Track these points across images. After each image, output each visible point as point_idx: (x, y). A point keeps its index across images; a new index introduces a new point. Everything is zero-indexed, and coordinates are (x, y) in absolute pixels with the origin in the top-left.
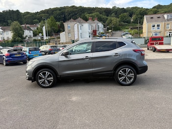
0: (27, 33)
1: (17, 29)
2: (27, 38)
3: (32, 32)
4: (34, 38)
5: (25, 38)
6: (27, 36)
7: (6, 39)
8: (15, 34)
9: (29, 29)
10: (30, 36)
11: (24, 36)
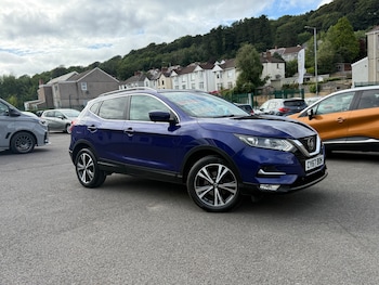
0: (271, 70)
1: (248, 62)
2: (269, 82)
3: (282, 66)
4: (284, 81)
5: (263, 83)
6: (267, 78)
7: (226, 87)
8: (241, 75)
9: (278, 59)
10: (278, 77)
11: (262, 77)
